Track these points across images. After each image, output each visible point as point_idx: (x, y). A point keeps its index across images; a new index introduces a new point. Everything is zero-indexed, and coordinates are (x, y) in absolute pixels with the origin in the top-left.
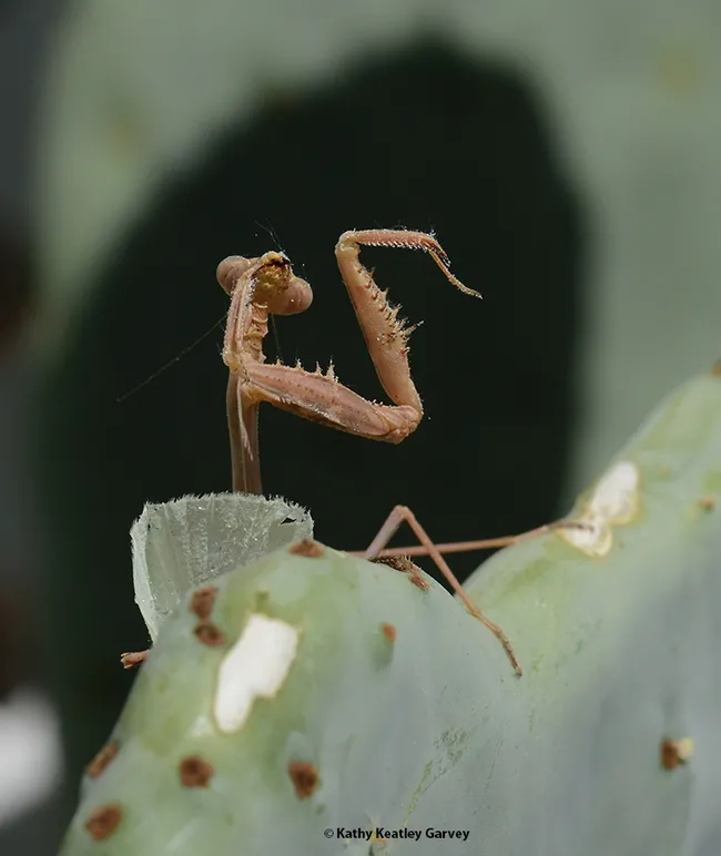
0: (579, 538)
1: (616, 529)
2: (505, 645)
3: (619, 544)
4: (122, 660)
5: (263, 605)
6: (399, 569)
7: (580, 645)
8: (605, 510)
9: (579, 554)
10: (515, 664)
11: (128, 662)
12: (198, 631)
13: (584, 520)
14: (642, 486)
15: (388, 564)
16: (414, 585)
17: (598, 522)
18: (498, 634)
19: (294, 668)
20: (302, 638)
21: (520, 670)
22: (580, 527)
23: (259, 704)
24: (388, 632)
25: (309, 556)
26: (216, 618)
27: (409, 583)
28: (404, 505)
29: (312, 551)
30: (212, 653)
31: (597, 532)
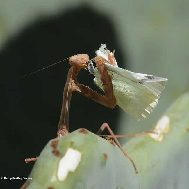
0: (154, 136)
1: (164, 134)
2: (133, 164)
3: (164, 138)
4: (25, 161)
5: (72, 145)
6: (107, 140)
7: (153, 166)
8: (160, 129)
9: (153, 140)
10: (136, 169)
11: (27, 161)
12: (53, 152)
13: (155, 131)
14: (171, 123)
15: (103, 138)
16: (111, 144)
17: (159, 132)
18: (132, 161)
19: (80, 164)
20: (82, 156)
21: (137, 171)
22: (154, 133)
23: (70, 173)
24: (106, 156)
25: (84, 133)
26: (59, 148)
27: (110, 143)
28: (106, 122)
29: (85, 132)
30: (57, 158)
31: (159, 135)
